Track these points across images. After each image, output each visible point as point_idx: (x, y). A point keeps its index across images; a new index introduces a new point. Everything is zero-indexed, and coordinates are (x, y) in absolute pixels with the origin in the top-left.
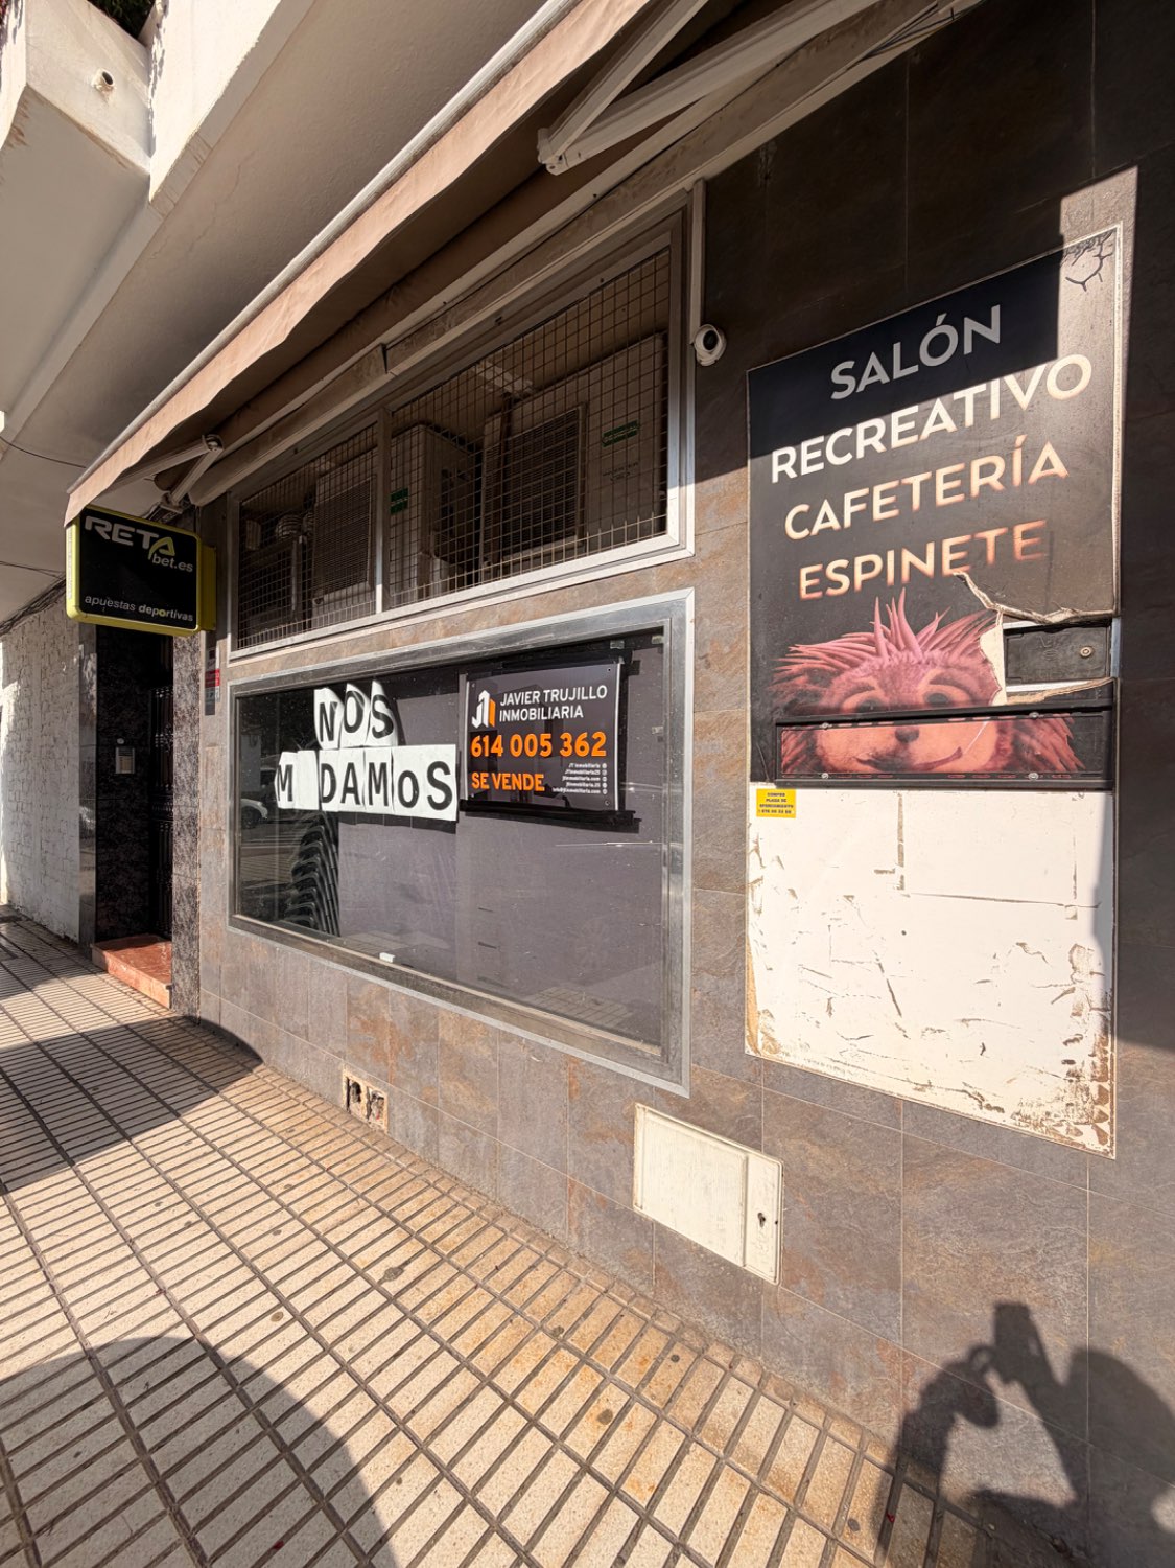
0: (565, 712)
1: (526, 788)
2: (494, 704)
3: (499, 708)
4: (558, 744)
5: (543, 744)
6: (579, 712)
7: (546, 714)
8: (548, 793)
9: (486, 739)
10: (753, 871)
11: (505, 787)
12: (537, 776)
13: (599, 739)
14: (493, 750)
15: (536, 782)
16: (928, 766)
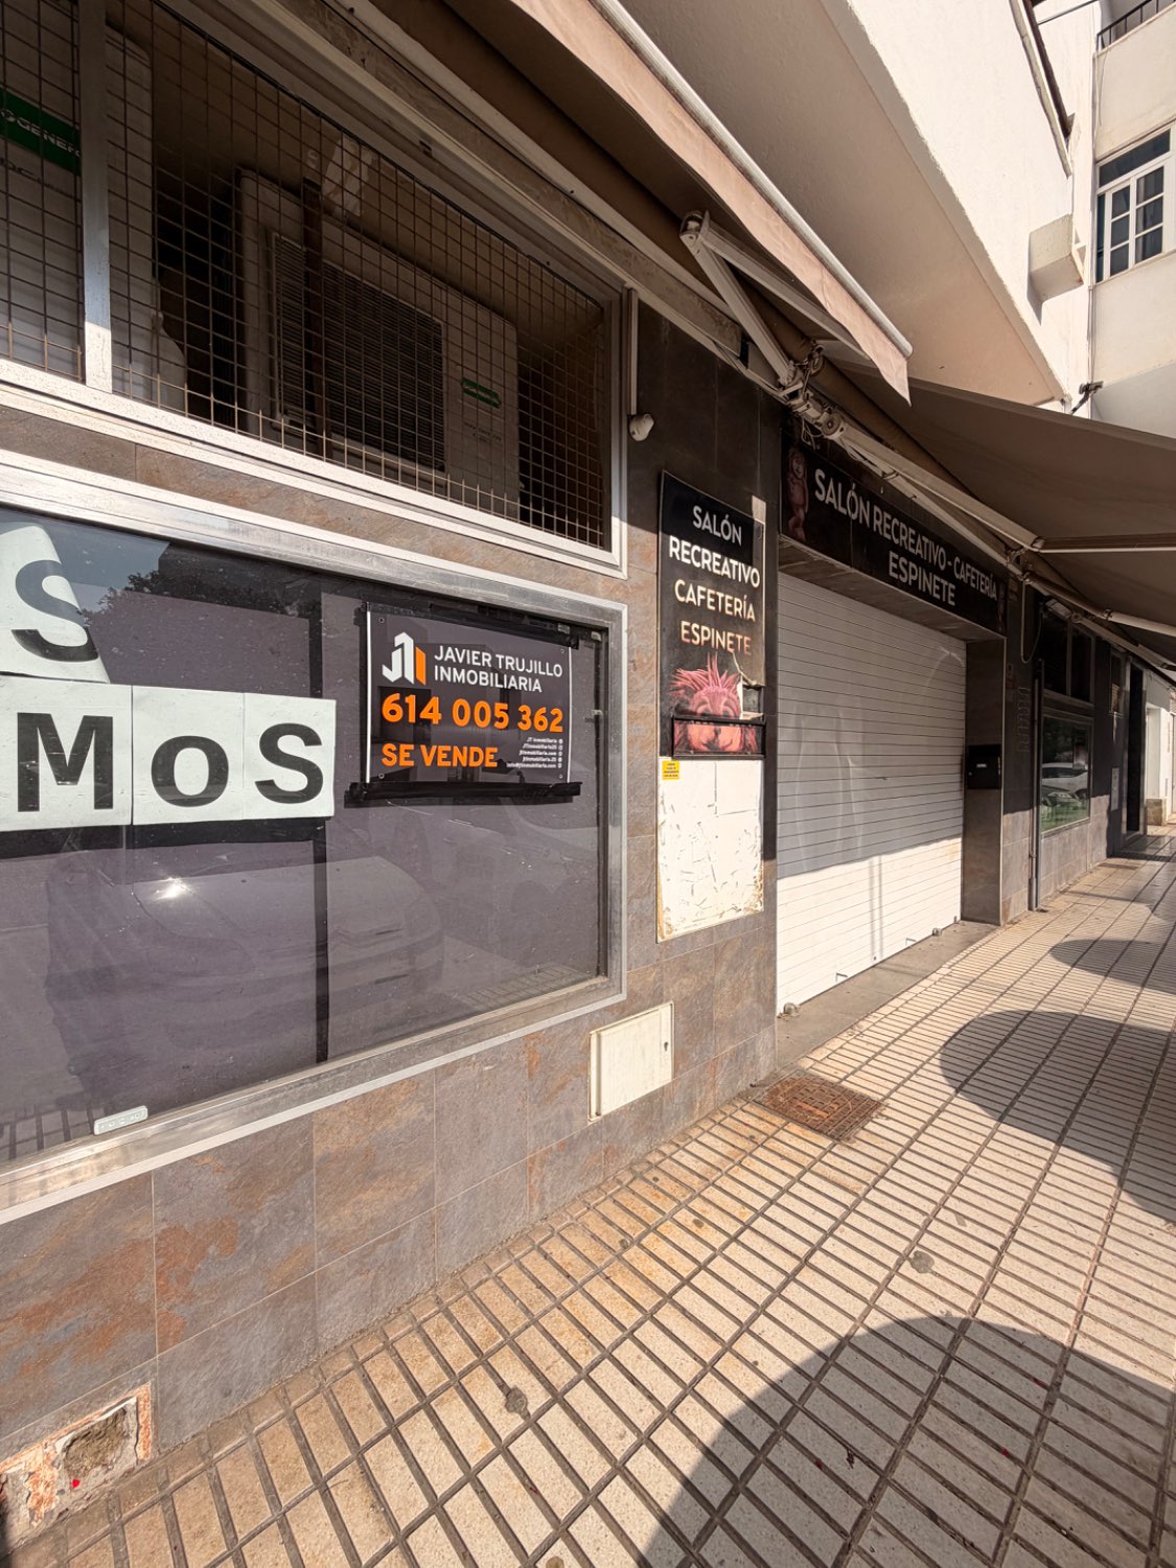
0: (523, 683)
1: (472, 764)
2: (422, 655)
3: (431, 664)
4: (515, 716)
5: (498, 714)
6: (537, 687)
7: (501, 682)
8: (502, 767)
9: (411, 700)
10: (661, 817)
11: (441, 763)
12: (489, 750)
13: (556, 716)
14: (424, 715)
15: (488, 758)
16: (724, 748)
